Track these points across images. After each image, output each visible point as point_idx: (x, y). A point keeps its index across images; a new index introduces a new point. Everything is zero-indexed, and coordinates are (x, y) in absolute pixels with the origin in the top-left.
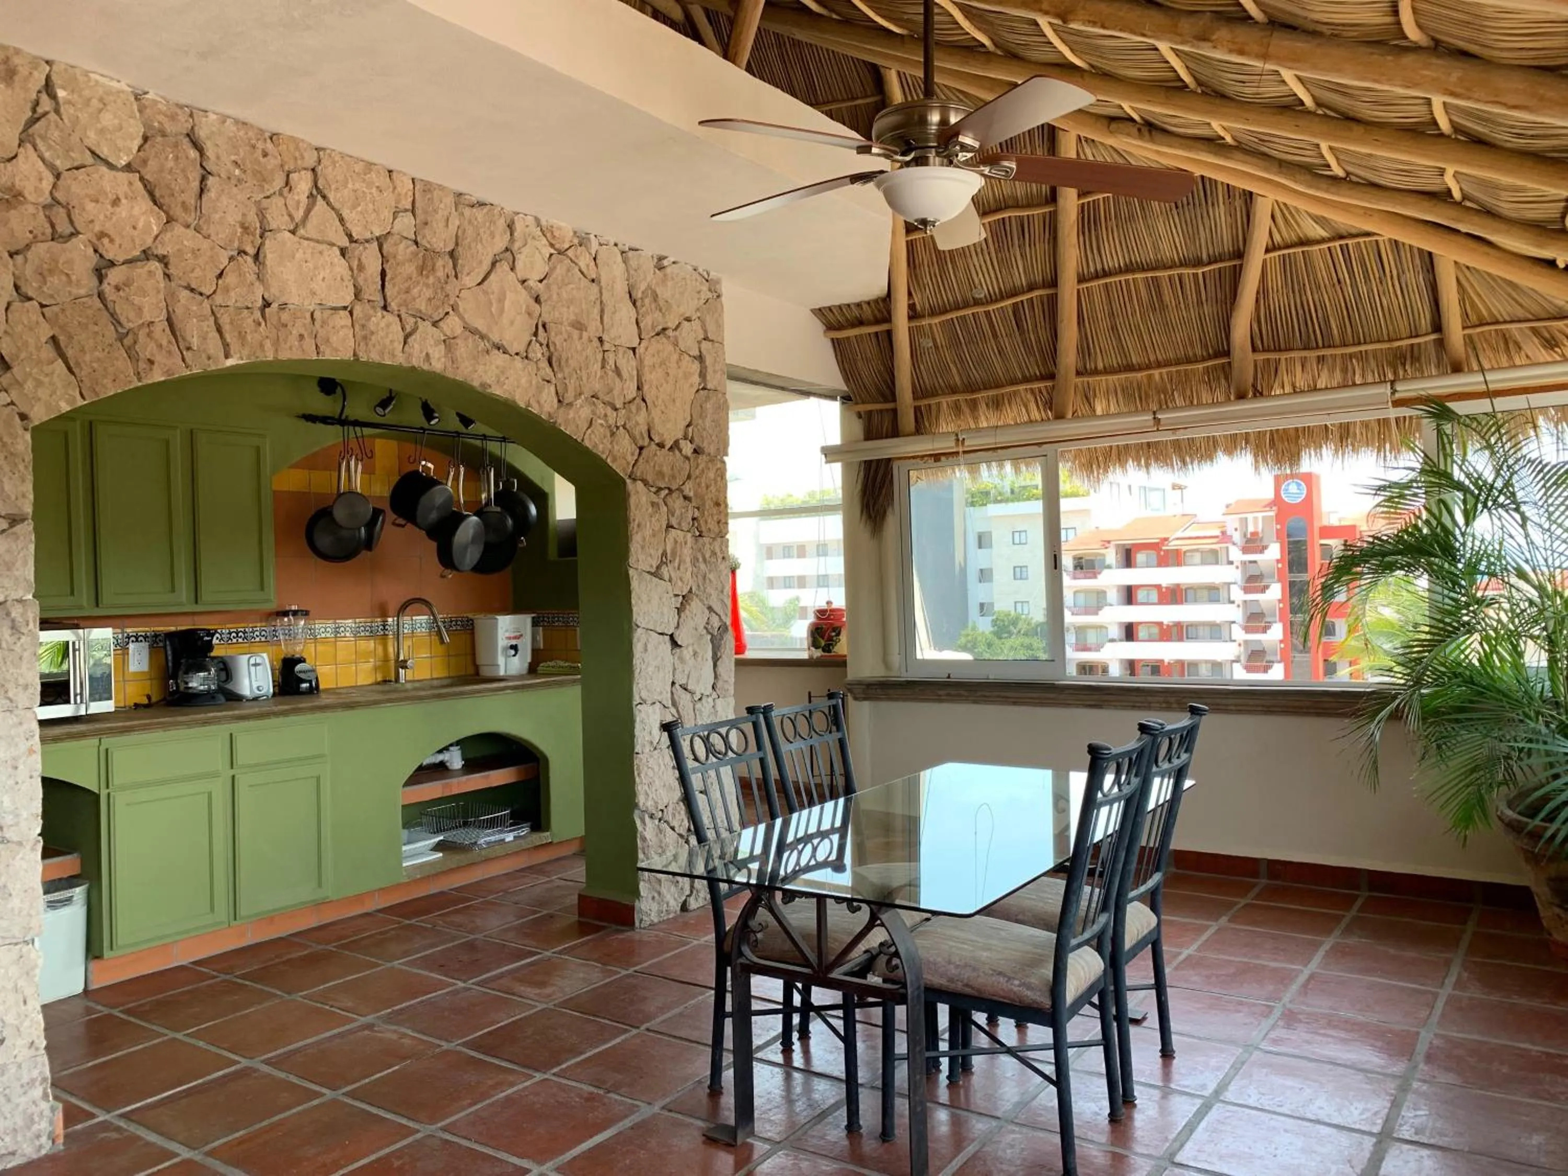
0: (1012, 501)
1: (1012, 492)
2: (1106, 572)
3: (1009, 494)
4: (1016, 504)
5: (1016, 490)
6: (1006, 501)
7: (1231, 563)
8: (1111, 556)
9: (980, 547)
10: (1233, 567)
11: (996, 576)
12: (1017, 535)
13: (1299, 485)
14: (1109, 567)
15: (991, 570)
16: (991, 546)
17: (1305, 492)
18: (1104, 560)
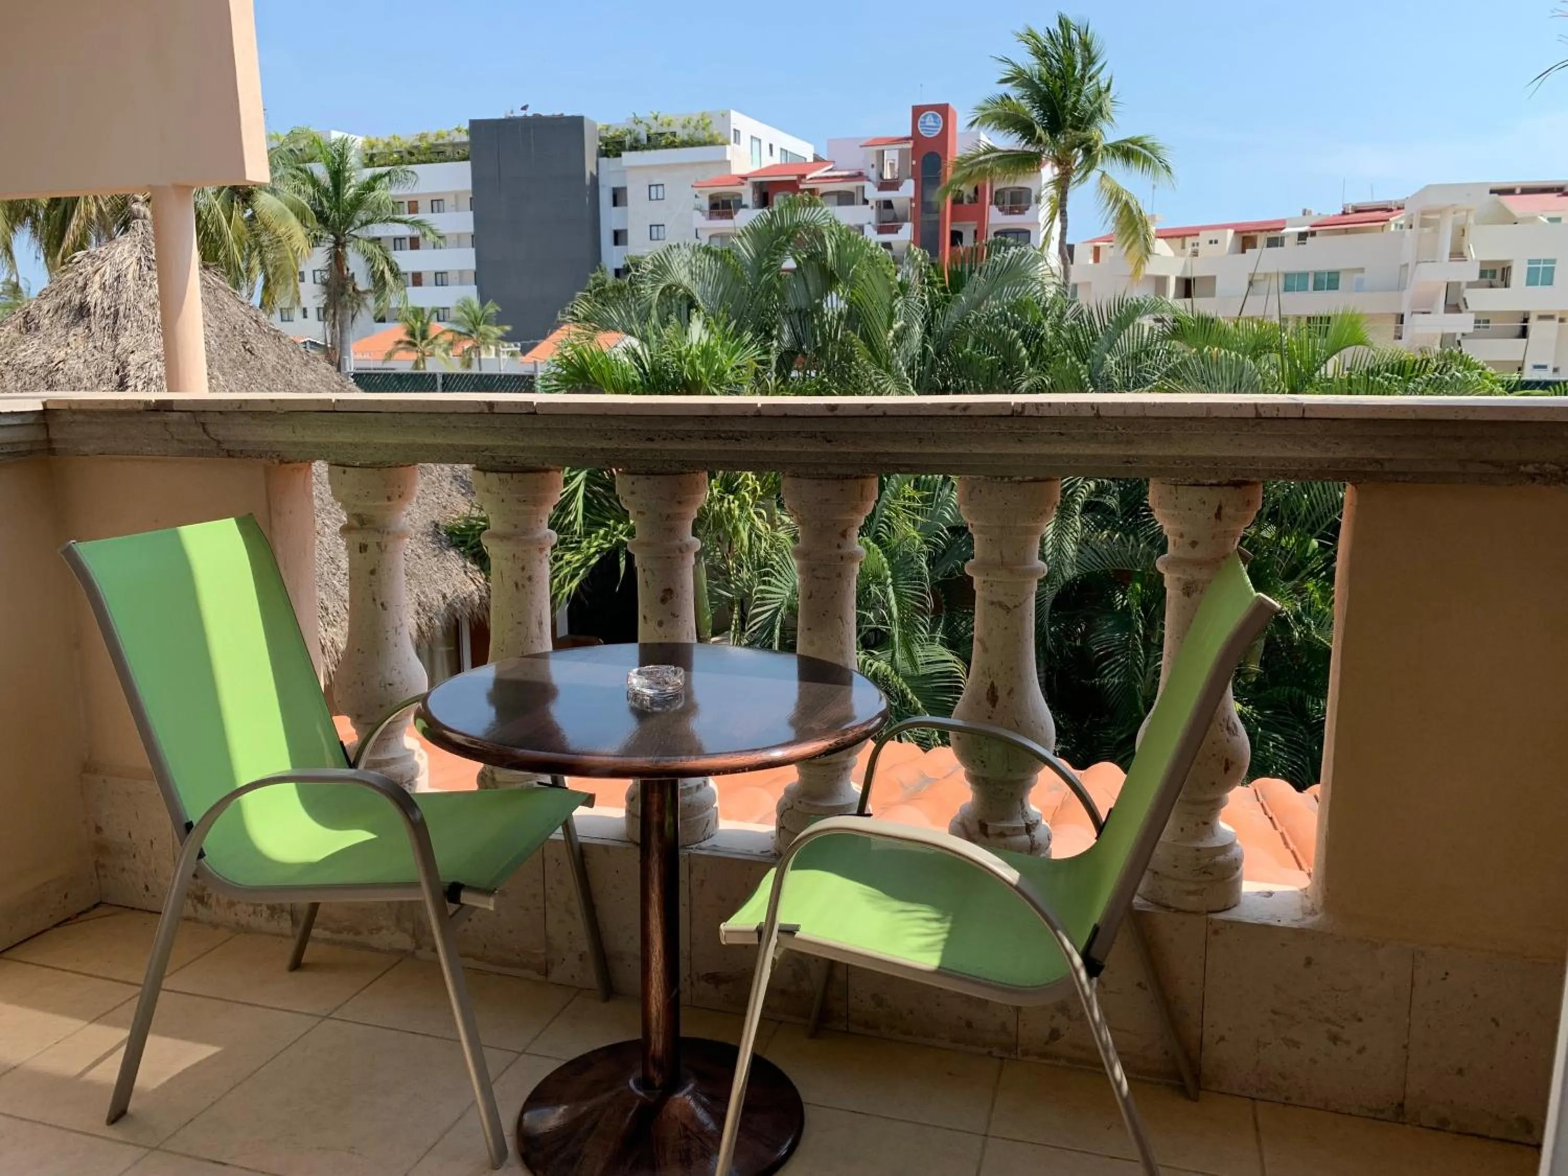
0: (649, 149)
1: (649, 138)
2: (742, 211)
3: (645, 142)
4: (653, 152)
5: (653, 137)
6: (644, 148)
7: (866, 202)
8: (748, 196)
9: (615, 204)
10: (868, 207)
11: (631, 237)
12: (653, 189)
13: (935, 117)
14: (746, 207)
15: (625, 231)
16: (626, 205)
17: (941, 125)
18: (740, 201)
